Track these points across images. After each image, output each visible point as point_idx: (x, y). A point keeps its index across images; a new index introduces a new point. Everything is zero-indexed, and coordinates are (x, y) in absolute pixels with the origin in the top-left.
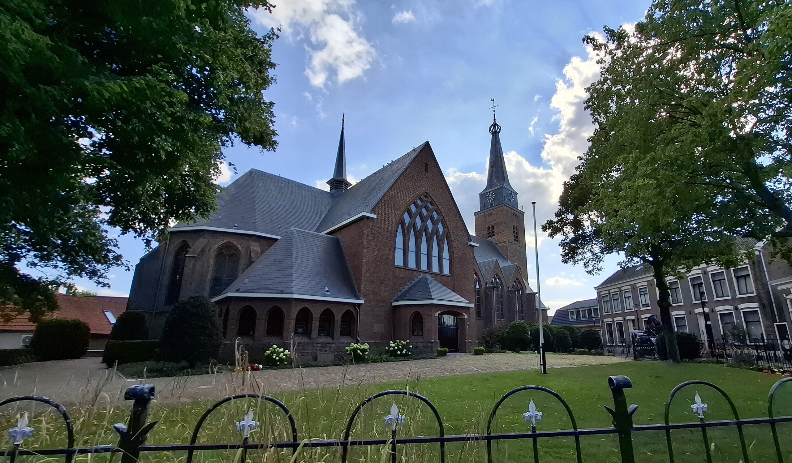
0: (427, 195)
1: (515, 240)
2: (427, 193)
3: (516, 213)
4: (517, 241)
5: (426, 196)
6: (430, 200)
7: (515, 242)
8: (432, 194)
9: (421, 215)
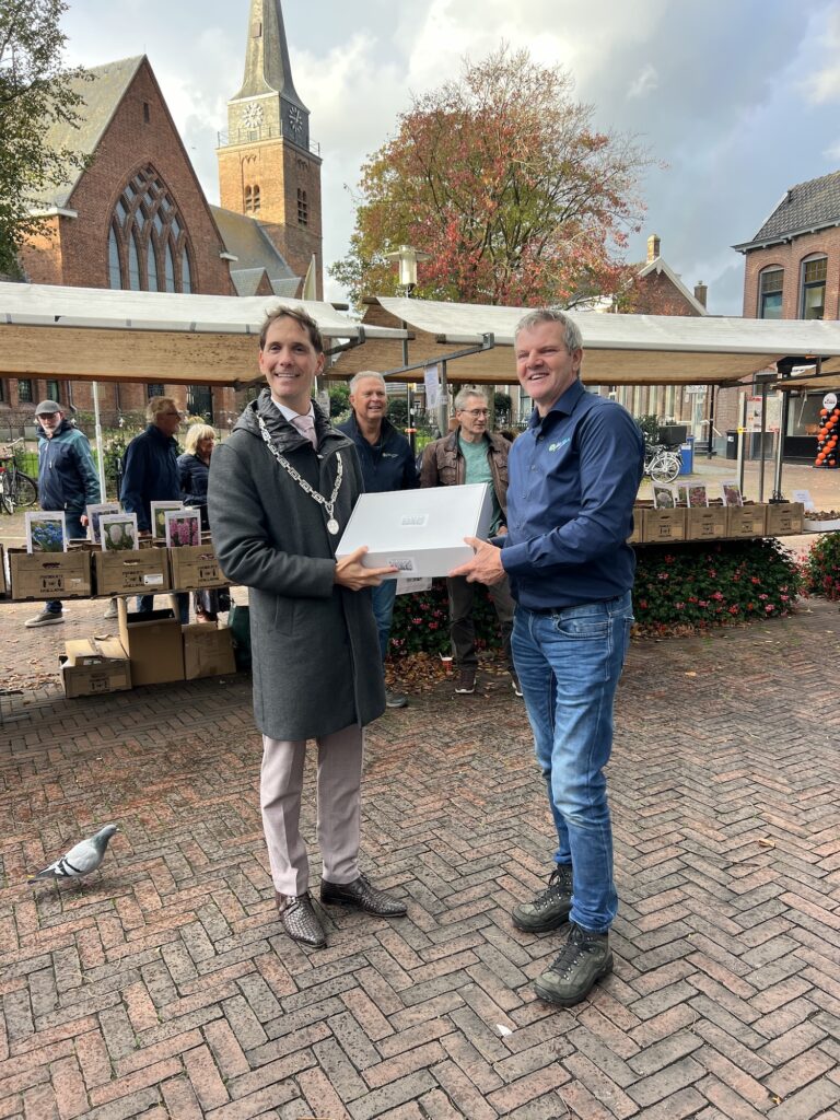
0: (150, 168)
1: (300, 220)
2: (150, 164)
3: (304, 160)
4: (305, 223)
5: (148, 171)
6: (155, 176)
7: (300, 226)
8: (157, 164)
9: (142, 206)
